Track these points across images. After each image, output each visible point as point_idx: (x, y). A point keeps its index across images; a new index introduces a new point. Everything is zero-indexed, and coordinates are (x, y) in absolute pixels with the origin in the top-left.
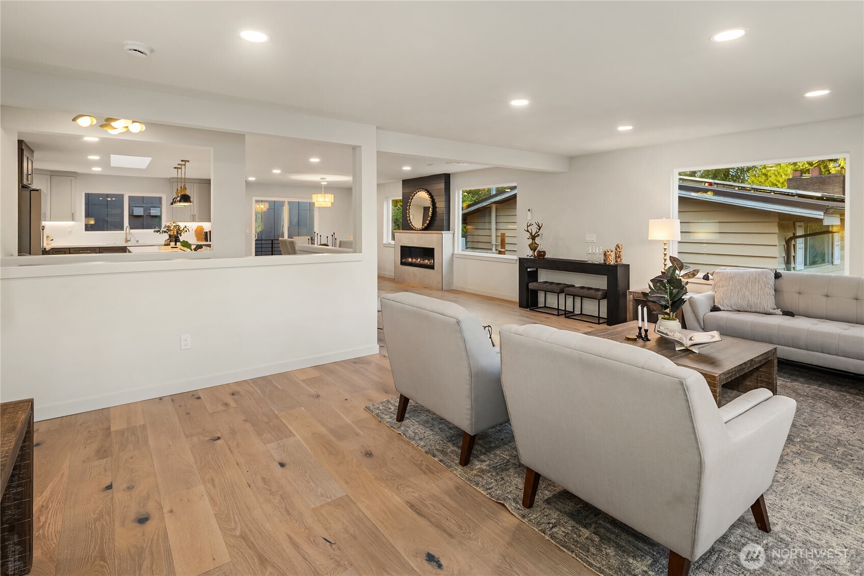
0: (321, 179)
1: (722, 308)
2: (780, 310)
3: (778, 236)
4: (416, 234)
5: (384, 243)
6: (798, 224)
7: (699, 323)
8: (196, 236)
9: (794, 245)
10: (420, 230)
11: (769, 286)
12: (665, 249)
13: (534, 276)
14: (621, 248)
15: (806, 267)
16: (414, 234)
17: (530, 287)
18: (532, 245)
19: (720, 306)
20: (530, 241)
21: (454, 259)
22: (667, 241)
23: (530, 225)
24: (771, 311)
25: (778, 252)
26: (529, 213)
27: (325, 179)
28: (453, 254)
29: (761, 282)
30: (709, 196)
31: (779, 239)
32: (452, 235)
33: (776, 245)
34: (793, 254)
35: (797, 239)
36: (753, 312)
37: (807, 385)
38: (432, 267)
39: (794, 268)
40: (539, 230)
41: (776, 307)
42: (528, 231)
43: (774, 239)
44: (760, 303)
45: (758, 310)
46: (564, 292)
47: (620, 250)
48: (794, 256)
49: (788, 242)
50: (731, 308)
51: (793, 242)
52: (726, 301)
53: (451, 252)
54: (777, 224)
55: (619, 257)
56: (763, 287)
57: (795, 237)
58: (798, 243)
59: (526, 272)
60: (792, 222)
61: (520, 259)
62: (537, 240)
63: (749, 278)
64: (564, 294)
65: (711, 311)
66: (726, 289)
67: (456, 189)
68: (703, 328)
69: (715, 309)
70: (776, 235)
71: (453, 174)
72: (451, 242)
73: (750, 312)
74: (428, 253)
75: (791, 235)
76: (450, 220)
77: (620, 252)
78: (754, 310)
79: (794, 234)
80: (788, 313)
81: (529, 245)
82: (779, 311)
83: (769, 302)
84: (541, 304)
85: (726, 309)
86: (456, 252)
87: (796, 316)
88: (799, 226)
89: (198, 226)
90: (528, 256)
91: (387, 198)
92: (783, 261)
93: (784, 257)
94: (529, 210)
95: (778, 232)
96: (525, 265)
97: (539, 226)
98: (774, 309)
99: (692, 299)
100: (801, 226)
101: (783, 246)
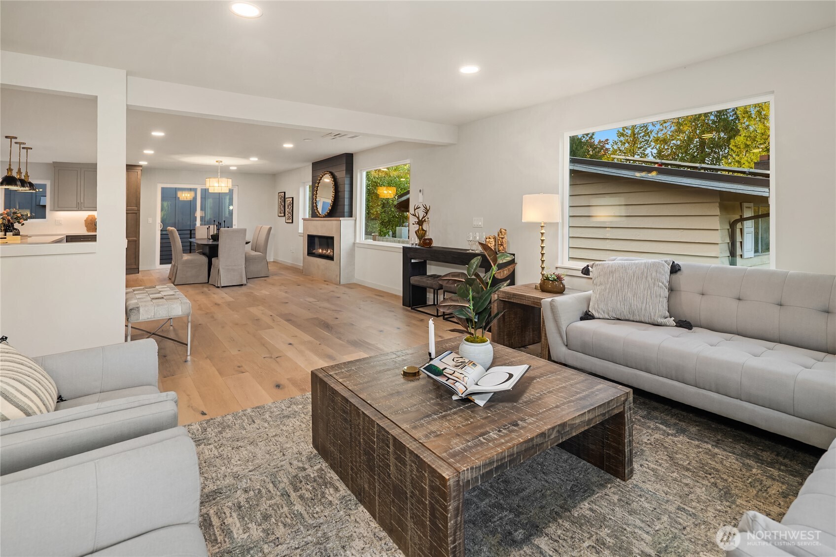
0: (217, 161)
1: (596, 315)
2: (673, 318)
3: (720, 218)
4: (320, 222)
5: (300, 232)
6: (745, 205)
7: (561, 337)
8: (86, 226)
9: (741, 229)
10: (324, 217)
11: (660, 284)
12: (542, 234)
13: (420, 269)
14: (503, 234)
15: (756, 254)
16: (318, 222)
17: (411, 282)
18: (418, 232)
19: (594, 312)
20: (417, 227)
21: (356, 248)
22: (545, 223)
23: (417, 208)
24: (661, 320)
25: (721, 237)
26: (420, 194)
27: (221, 162)
28: (354, 244)
29: (649, 279)
30: (653, 176)
31: (721, 223)
32: (353, 222)
33: (718, 230)
34: (738, 239)
35: (745, 222)
36: (637, 322)
37: (697, 443)
38: (331, 258)
39: (741, 255)
40: (427, 213)
41: (667, 314)
42: (415, 216)
43: (715, 223)
44: (645, 309)
45: (643, 320)
46: (442, 289)
47: (503, 236)
48: (741, 242)
49: (733, 225)
50: (609, 315)
51: (739, 226)
52: (602, 306)
53: (352, 241)
54: (718, 204)
55: (501, 245)
56: (652, 285)
57: (742, 220)
58: (745, 226)
59: (410, 264)
60: (738, 203)
61: (404, 248)
62: (425, 227)
63: (634, 273)
64: (443, 290)
65: (582, 319)
66: (603, 287)
67: (358, 170)
68: (566, 344)
69: (587, 316)
70: (718, 217)
71: (356, 153)
72: (352, 229)
73: (633, 321)
74: (328, 241)
75: (737, 217)
76: (352, 205)
77: (502, 238)
78: (638, 319)
79: (741, 216)
80: (684, 324)
81: (416, 232)
82: (671, 321)
83: (659, 309)
84: (430, 301)
85: (601, 316)
86: (358, 241)
87: (694, 329)
88: (747, 207)
89: (89, 216)
90: (412, 244)
91: (304, 183)
92: (728, 248)
93: (728, 243)
94: (420, 191)
95: (719, 214)
96: (409, 255)
97: (426, 208)
98: (666, 318)
99: (554, 304)
100: (749, 208)
101: (727, 230)
